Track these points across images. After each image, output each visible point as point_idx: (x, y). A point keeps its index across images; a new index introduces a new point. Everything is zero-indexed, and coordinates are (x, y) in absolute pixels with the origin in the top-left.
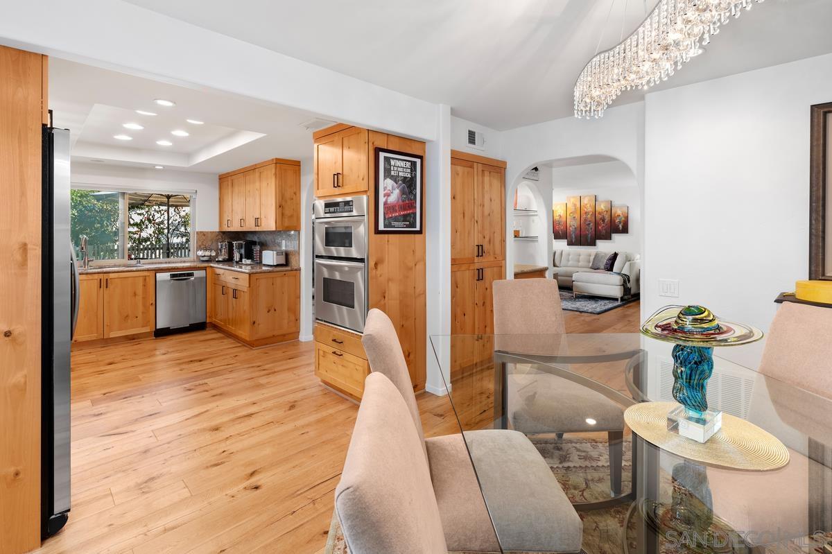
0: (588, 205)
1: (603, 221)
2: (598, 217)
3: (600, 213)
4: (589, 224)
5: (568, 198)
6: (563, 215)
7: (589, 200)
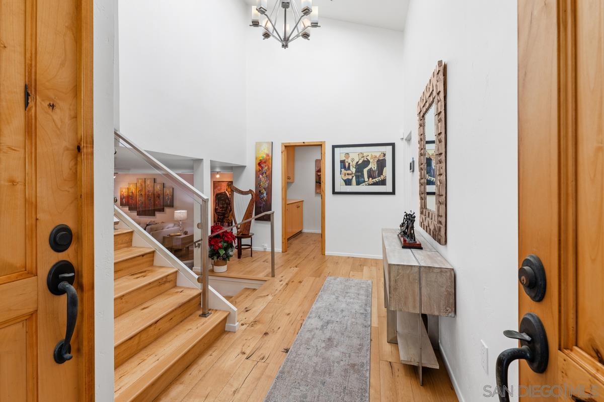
0: (150, 186)
3: (157, 192)
4: (150, 200)
5: (138, 179)
6: (134, 192)
7: (150, 182)
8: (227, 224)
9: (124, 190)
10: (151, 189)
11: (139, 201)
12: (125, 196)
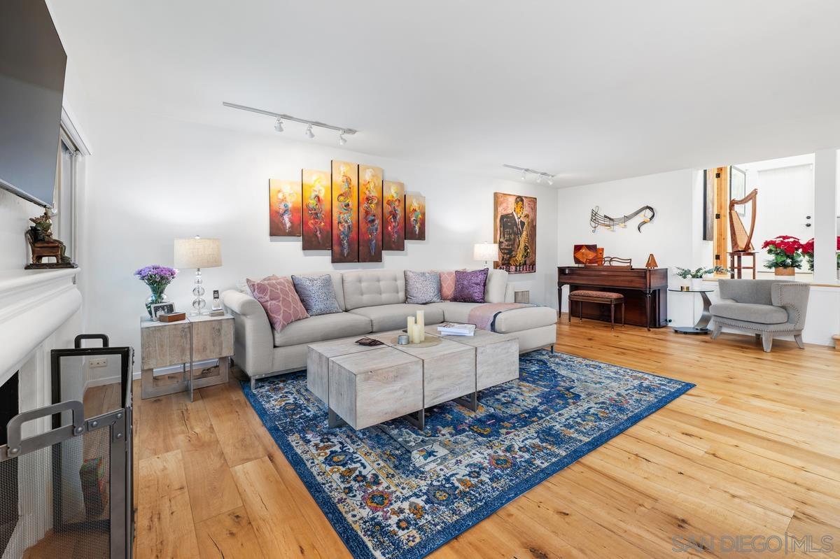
0: (372, 185)
1: (395, 217)
2: (387, 209)
3: (389, 203)
4: (373, 221)
6: (325, 196)
7: (373, 176)
8: (514, 268)
10: (374, 194)
11: (339, 223)
12: (290, 205)
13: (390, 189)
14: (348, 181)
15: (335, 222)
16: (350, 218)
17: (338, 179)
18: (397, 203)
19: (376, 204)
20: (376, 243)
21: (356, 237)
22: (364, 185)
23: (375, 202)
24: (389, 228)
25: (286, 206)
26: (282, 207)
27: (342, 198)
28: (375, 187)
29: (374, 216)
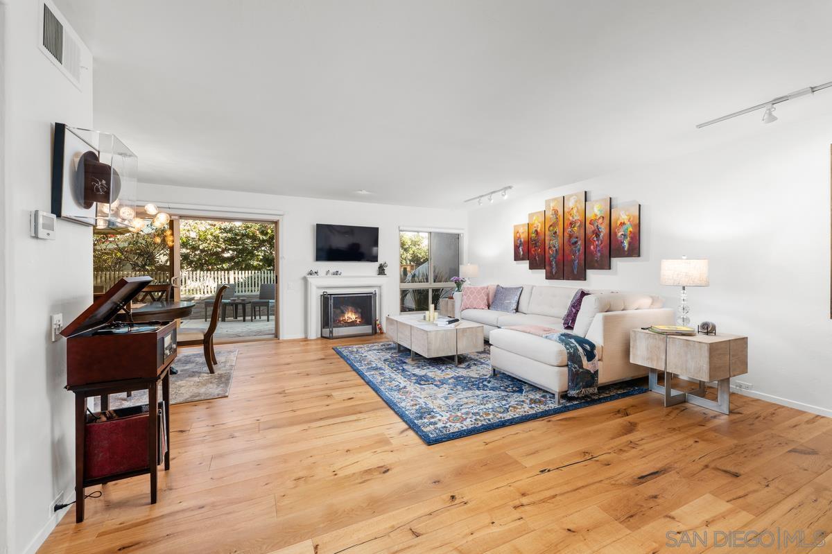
0: (575, 211)
1: (597, 235)
2: (590, 228)
3: (592, 222)
4: (576, 242)
5: (548, 202)
6: (541, 230)
7: (576, 202)
9: (521, 230)
10: (577, 218)
11: (550, 248)
12: (522, 240)
13: (593, 208)
14: (556, 212)
15: (547, 248)
16: (557, 243)
17: (549, 214)
18: (601, 221)
19: (579, 226)
20: (578, 263)
21: (561, 258)
22: (568, 212)
23: (578, 224)
24: (592, 247)
25: (521, 241)
26: (519, 242)
27: (551, 228)
28: (577, 211)
29: (577, 238)
